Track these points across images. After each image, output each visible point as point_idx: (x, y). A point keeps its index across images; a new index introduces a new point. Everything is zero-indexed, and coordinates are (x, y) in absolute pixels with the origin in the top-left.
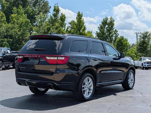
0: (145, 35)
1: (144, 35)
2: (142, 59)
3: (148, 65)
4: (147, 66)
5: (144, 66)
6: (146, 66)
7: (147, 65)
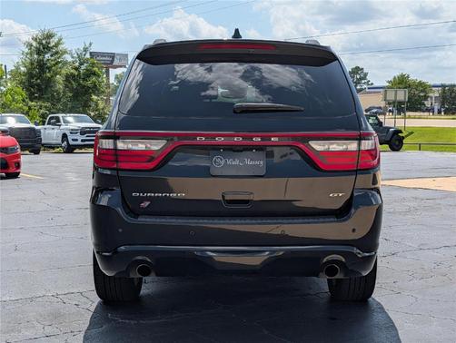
0: (44, 42)
1: (41, 43)
2: (59, 122)
3: (84, 137)
4: (82, 141)
5: (71, 143)
6: (79, 142)
7: (80, 137)
